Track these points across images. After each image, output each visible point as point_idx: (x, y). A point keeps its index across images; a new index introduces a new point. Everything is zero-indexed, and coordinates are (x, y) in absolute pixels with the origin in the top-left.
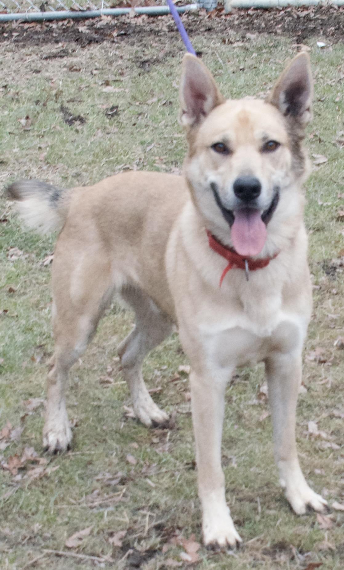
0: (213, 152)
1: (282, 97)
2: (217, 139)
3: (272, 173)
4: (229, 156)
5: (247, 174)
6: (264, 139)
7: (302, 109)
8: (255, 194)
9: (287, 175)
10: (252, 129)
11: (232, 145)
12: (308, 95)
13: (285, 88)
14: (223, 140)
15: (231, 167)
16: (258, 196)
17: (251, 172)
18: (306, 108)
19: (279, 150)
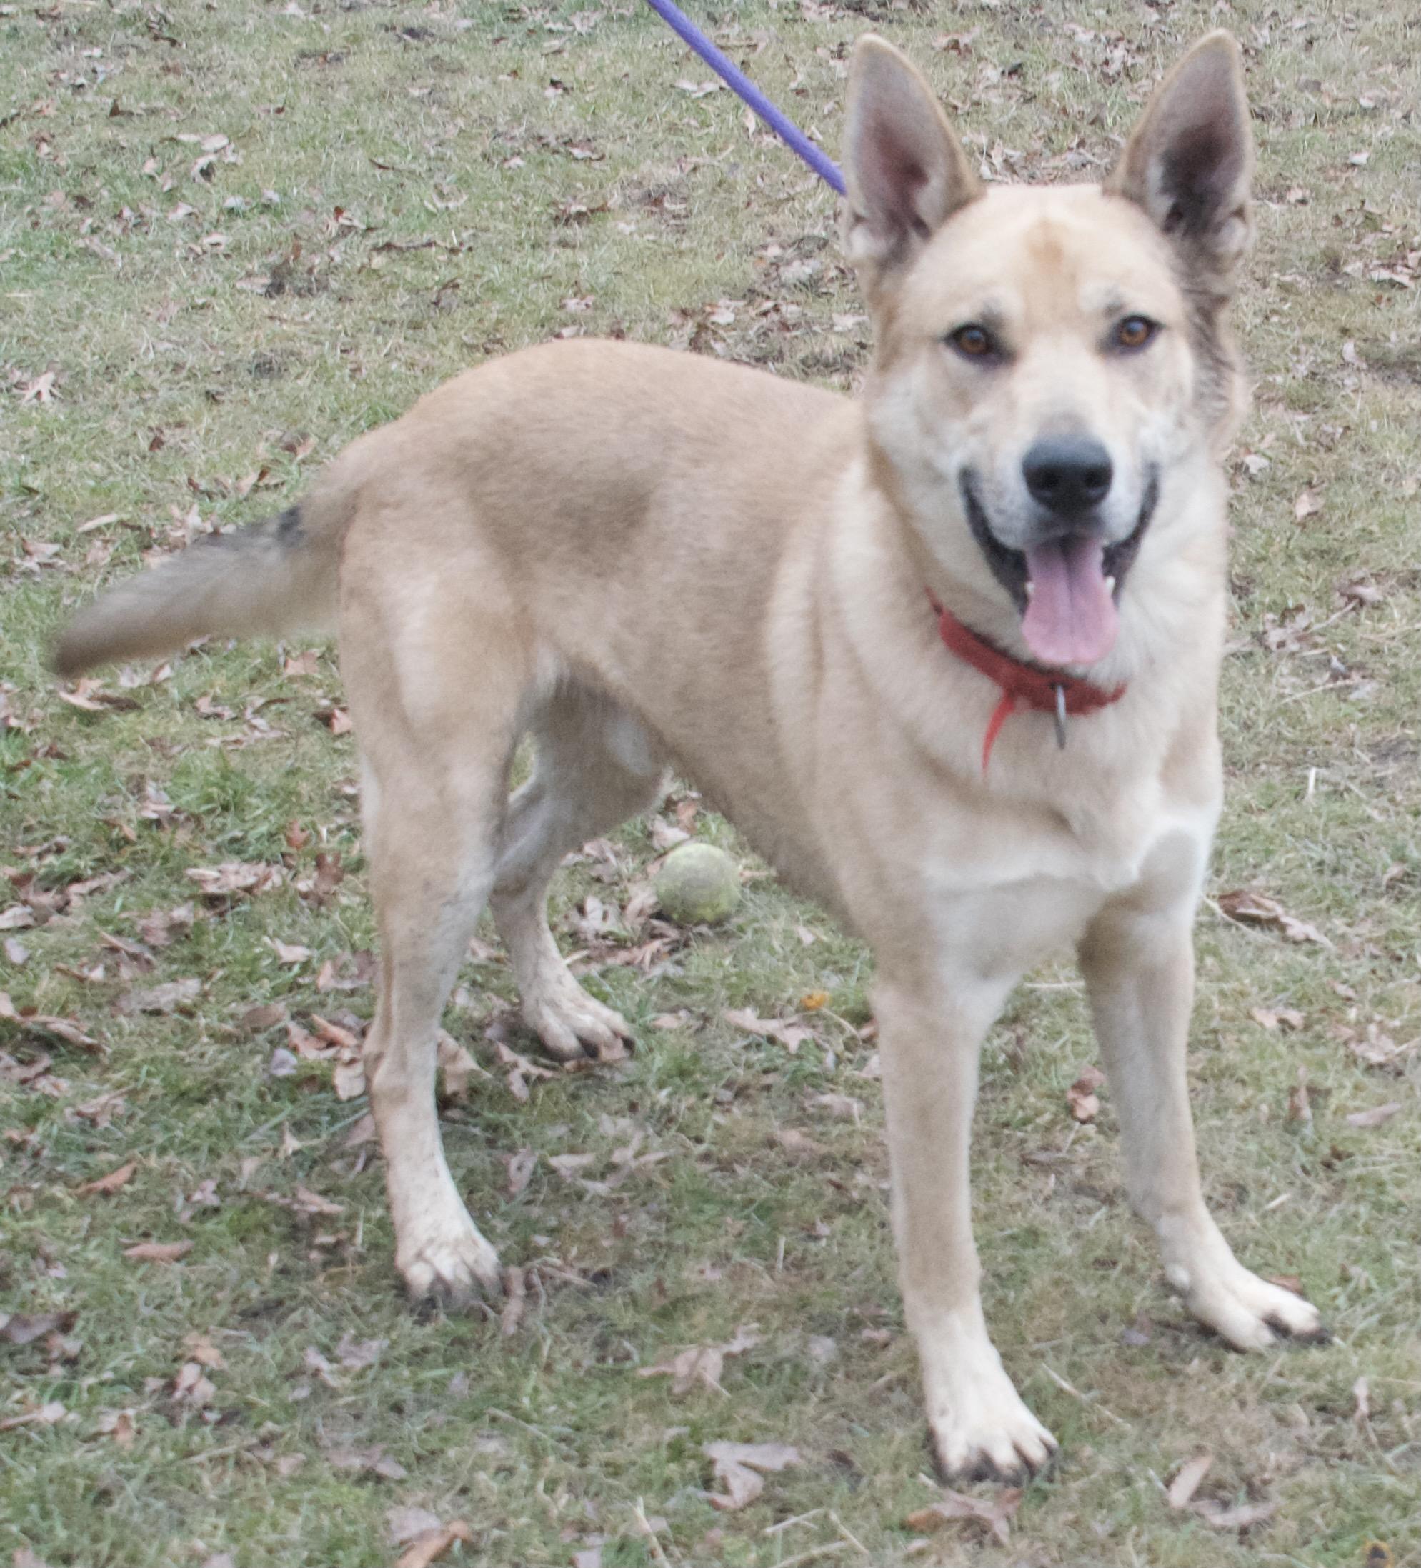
0: (952, 360)
1: (1155, 173)
2: (964, 313)
3: (1139, 421)
4: (1002, 371)
5: (1065, 429)
6: (1110, 310)
7: (1221, 213)
8: (1093, 493)
9: (1181, 424)
10: (1073, 279)
11: (1013, 335)
12: (1236, 166)
13: (1163, 145)
14: (984, 317)
15: (1011, 406)
16: (1102, 496)
17: (1075, 420)
18: (1234, 207)
19: (1159, 346)
